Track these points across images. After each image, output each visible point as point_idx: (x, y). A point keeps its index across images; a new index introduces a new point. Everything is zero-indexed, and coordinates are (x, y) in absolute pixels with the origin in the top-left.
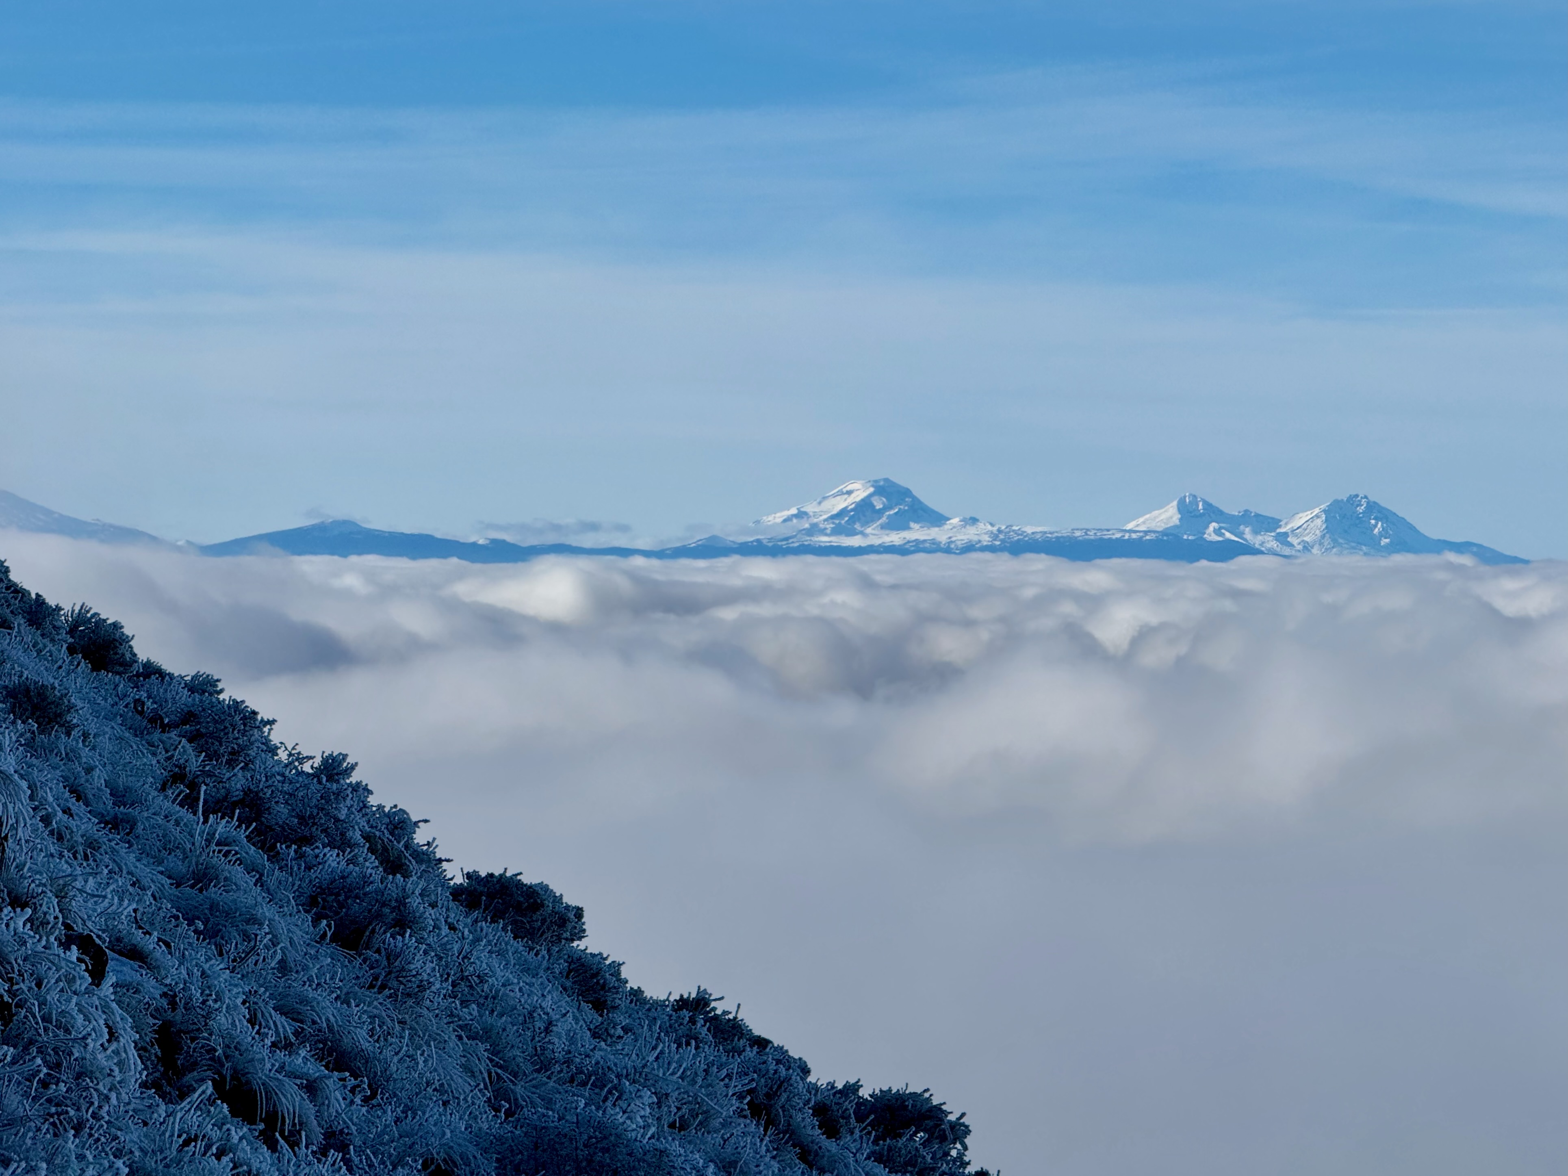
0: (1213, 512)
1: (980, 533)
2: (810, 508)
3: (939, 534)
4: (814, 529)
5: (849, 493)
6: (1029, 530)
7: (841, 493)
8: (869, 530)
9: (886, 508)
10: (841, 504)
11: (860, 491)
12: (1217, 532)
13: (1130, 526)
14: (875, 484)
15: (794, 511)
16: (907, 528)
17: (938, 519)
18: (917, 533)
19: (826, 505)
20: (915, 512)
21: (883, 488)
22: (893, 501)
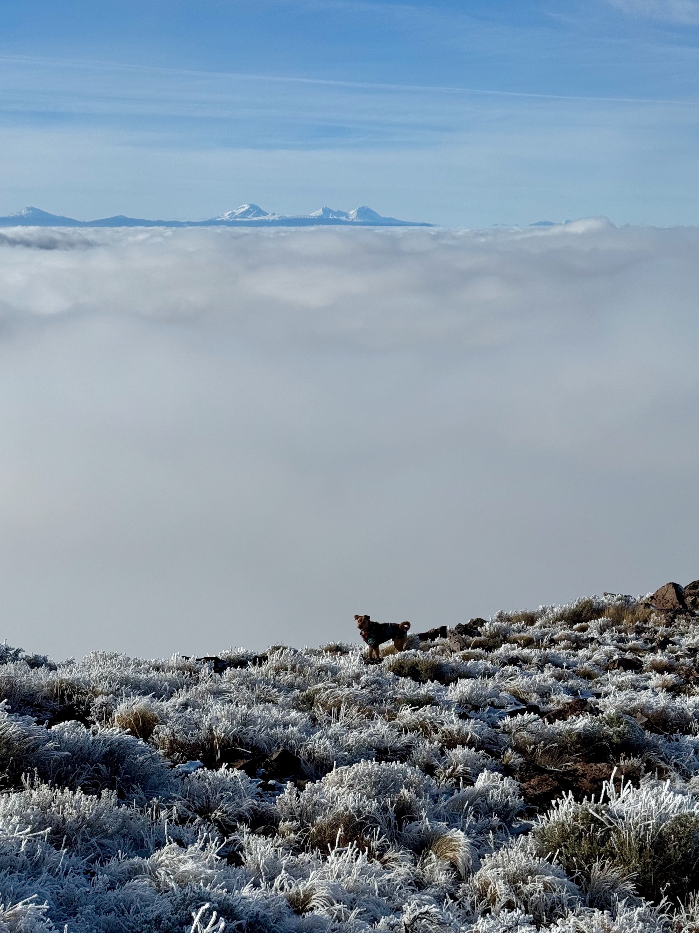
0: (330, 211)
1: (276, 217)
2: (235, 211)
3: (266, 218)
4: (236, 217)
5: (244, 207)
6: (288, 216)
7: (242, 207)
8: (249, 217)
9: (253, 211)
10: (242, 210)
11: (247, 207)
12: (332, 216)
13: (311, 215)
14: (250, 205)
15: (231, 212)
16: (259, 216)
17: (266, 214)
18: (261, 218)
19: (239, 210)
20: (260, 212)
21: (252, 206)
22: (255, 209)
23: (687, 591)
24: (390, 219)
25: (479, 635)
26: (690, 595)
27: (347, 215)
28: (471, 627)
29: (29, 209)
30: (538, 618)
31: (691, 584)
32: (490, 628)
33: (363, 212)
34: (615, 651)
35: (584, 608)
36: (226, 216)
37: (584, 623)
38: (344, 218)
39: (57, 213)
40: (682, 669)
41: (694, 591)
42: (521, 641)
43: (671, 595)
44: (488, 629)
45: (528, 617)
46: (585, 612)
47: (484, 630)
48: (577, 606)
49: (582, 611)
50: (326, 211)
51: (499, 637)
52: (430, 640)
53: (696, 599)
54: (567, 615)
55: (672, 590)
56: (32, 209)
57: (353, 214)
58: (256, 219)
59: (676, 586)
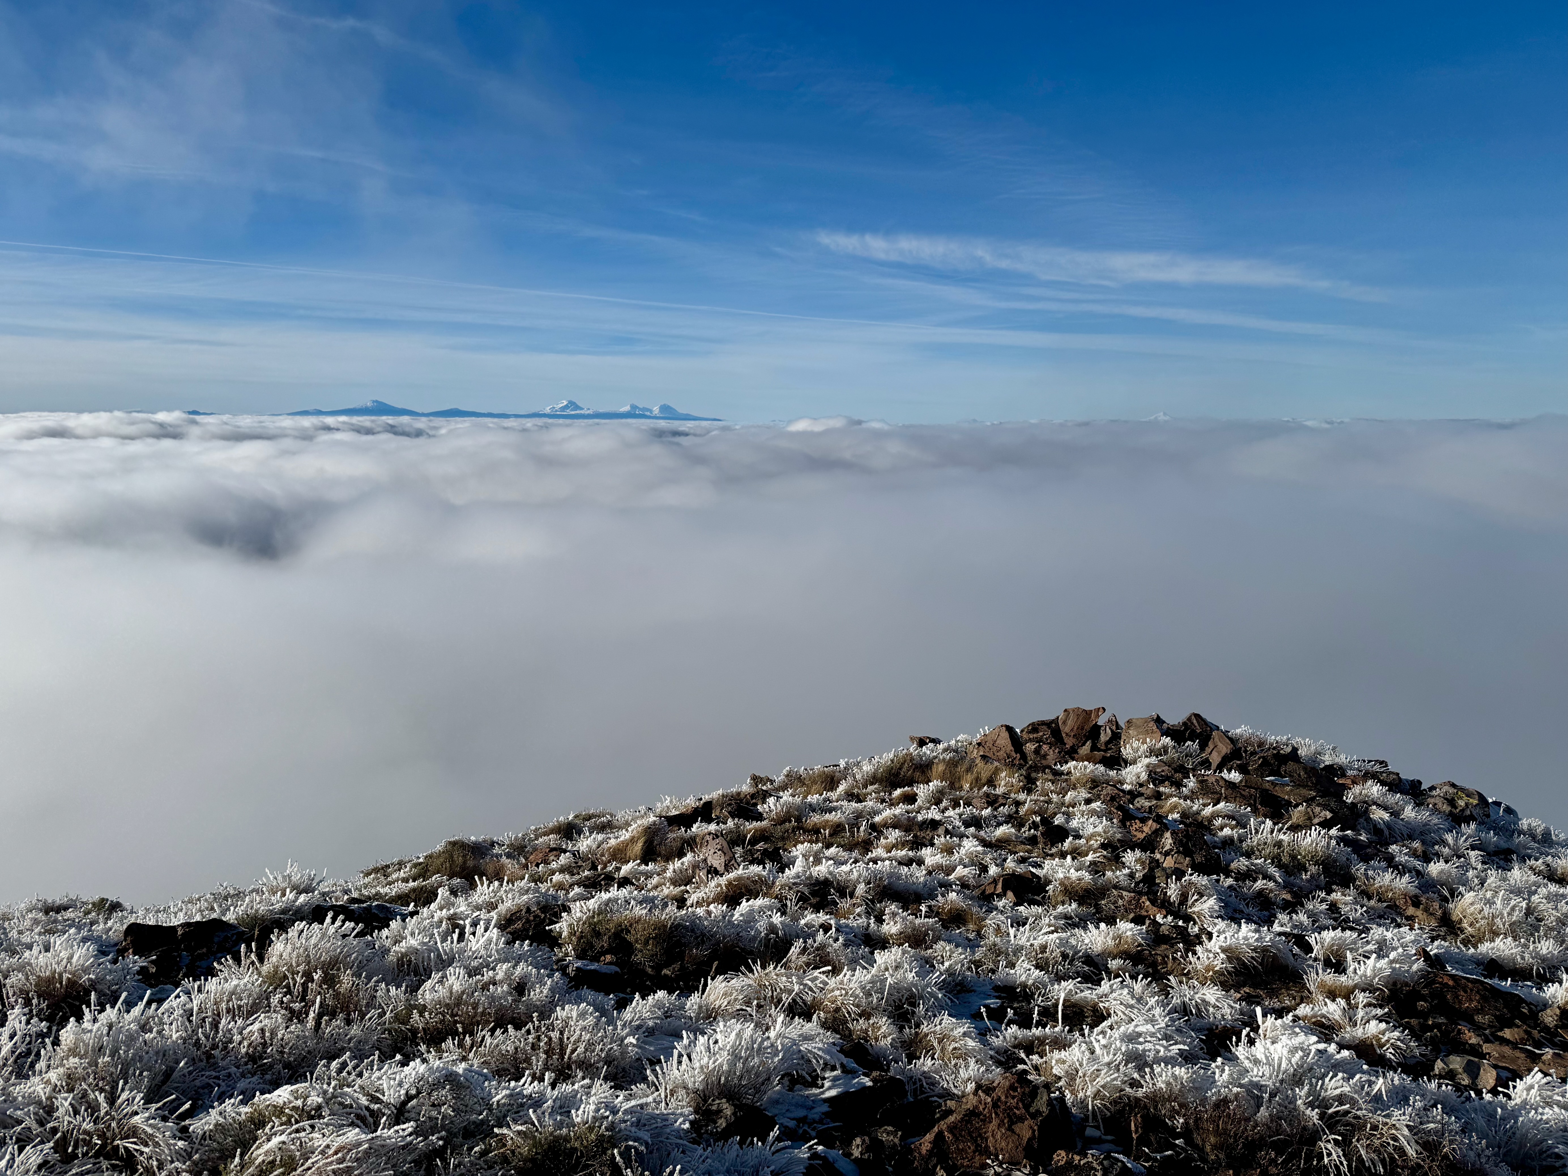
0: (637, 407)
1: (590, 412)
2: (555, 406)
3: (582, 412)
4: (556, 411)
5: (563, 403)
6: (600, 411)
7: (561, 403)
8: (567, 411)
10: (561, 405)
11: (565, 403)
14: (568, 401)
15: (552, 406)
16: (576, 410)
17: (582, 409)
18: (578, 412)
19: (558, 405)
20: (577, 407)
21: (570, 402)
22: (572, 405)
23: (1025, 736)
24: (687, 415)
25: (759, 817)
26: (1030, 740)
27: (651, 411)
28: (748, 803)
29: (374, 402)
30: (841, 780)
31: (1028, 726)
32: (775, 805)
33: (665, 408)
34: (985, 853)
35: (903, 764)
36: (548, 410)
37: (906, 788)
38: (648, 413)
39: (399, 405)
40: (1122, 897)
41: (1035, 735)
42: (825, 830)
43: (1004, 740)
44: (773, 807)
45: (827, 776)
46: (904, 769)
47: (767, 810)
48: (892, 761)
49: (900, 769)
50: (634, 407)
51: (790, 822)
52: (683, 829)
53: (1040, 746)
54: (880, 775)
55: (1005, 734)
56: (377, 401)
57: (656, 410)
58: (573, 413)
59: (1010, 729)
